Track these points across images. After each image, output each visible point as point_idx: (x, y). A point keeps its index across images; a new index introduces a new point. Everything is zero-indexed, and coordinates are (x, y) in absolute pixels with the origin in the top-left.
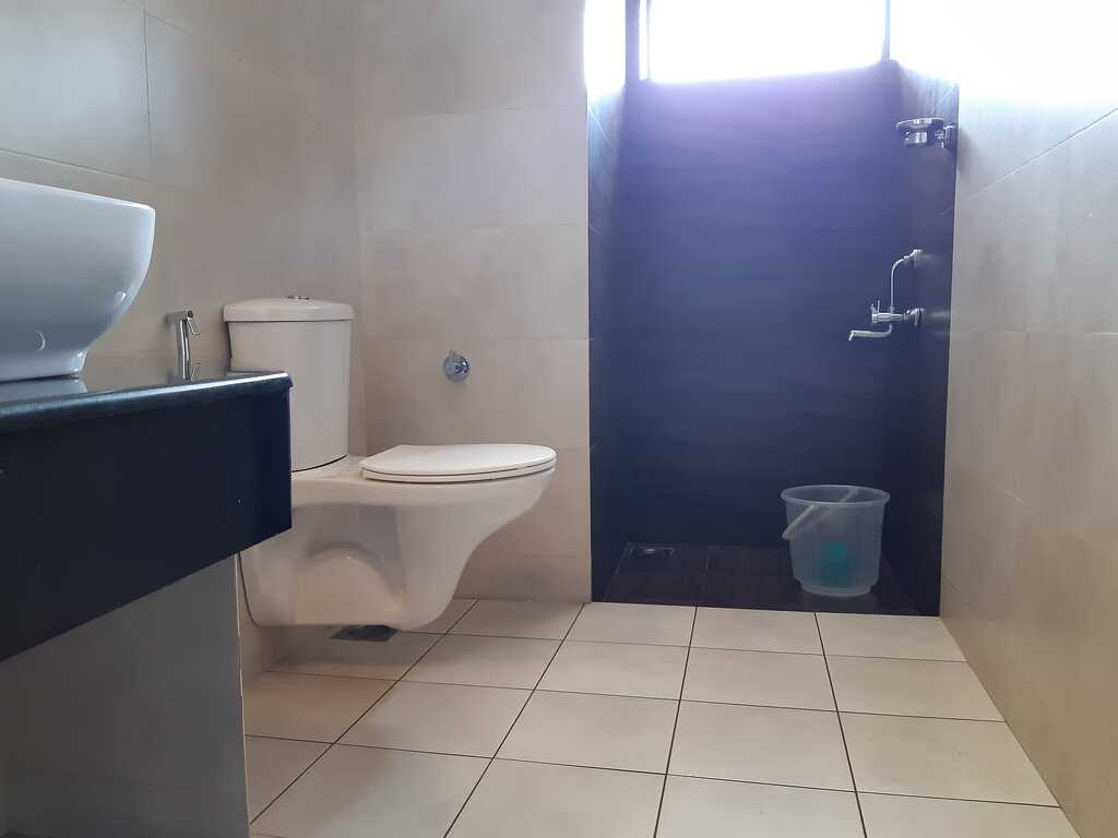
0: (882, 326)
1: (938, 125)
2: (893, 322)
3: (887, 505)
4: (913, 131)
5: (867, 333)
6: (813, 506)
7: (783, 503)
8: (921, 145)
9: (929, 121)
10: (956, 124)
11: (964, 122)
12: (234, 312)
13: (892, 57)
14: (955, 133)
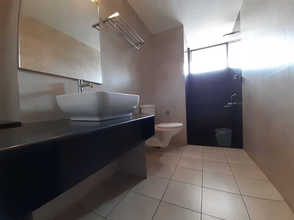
0: (230, 105)
1: (238, 76)
2: (232, 104)
3: (232, 132)
4: (234, 77)
5: (227, 106)
6: (220, 132)
7: (215, 131)
8: (236, 79)
9: (237, 76)
10: (241, 76)
11: (243, 75)
12: (141, 106)
13: (229, 67)
14: (241, 77)
